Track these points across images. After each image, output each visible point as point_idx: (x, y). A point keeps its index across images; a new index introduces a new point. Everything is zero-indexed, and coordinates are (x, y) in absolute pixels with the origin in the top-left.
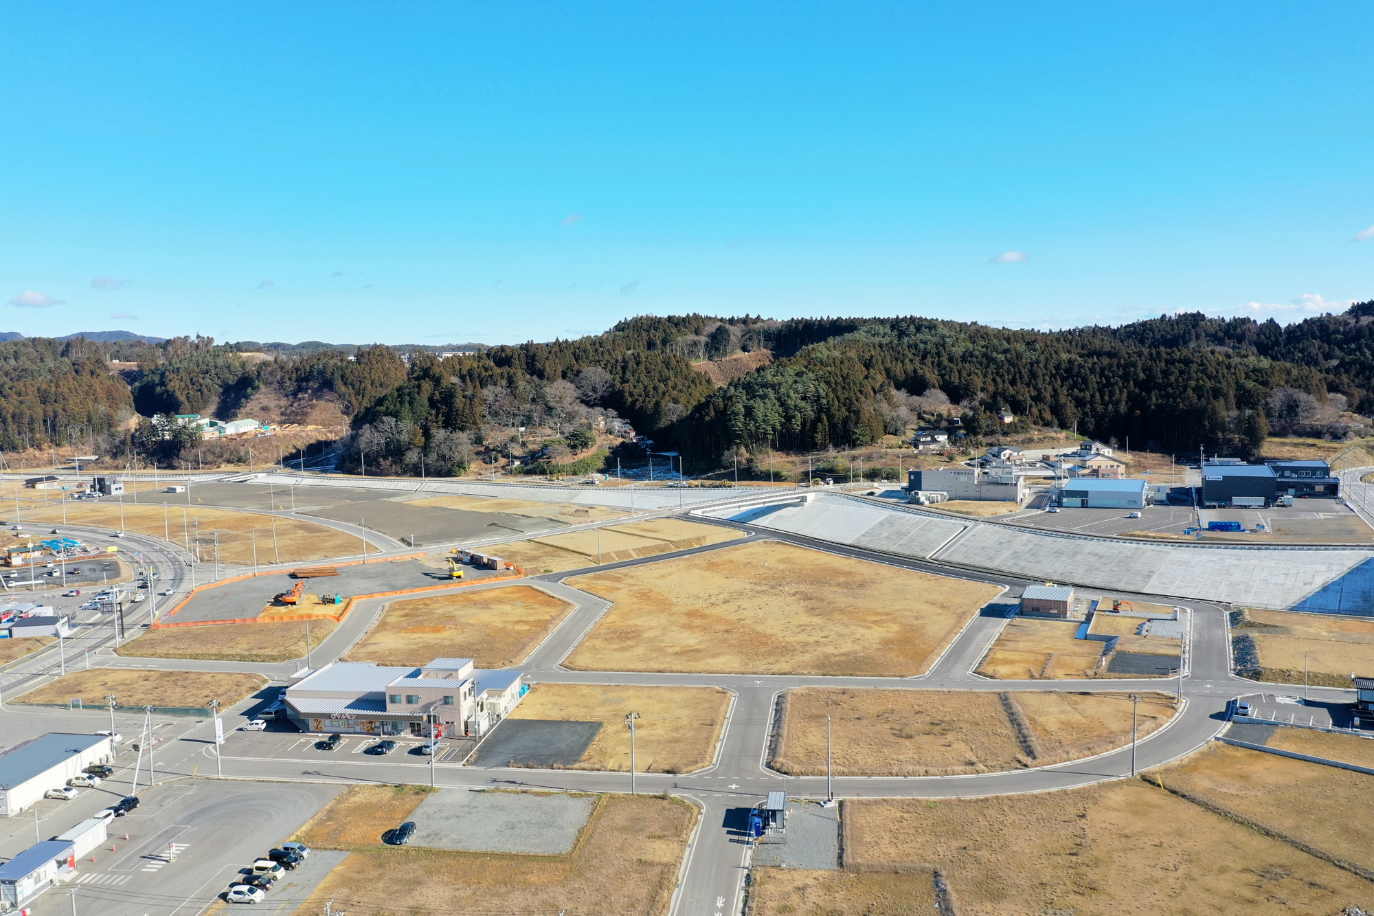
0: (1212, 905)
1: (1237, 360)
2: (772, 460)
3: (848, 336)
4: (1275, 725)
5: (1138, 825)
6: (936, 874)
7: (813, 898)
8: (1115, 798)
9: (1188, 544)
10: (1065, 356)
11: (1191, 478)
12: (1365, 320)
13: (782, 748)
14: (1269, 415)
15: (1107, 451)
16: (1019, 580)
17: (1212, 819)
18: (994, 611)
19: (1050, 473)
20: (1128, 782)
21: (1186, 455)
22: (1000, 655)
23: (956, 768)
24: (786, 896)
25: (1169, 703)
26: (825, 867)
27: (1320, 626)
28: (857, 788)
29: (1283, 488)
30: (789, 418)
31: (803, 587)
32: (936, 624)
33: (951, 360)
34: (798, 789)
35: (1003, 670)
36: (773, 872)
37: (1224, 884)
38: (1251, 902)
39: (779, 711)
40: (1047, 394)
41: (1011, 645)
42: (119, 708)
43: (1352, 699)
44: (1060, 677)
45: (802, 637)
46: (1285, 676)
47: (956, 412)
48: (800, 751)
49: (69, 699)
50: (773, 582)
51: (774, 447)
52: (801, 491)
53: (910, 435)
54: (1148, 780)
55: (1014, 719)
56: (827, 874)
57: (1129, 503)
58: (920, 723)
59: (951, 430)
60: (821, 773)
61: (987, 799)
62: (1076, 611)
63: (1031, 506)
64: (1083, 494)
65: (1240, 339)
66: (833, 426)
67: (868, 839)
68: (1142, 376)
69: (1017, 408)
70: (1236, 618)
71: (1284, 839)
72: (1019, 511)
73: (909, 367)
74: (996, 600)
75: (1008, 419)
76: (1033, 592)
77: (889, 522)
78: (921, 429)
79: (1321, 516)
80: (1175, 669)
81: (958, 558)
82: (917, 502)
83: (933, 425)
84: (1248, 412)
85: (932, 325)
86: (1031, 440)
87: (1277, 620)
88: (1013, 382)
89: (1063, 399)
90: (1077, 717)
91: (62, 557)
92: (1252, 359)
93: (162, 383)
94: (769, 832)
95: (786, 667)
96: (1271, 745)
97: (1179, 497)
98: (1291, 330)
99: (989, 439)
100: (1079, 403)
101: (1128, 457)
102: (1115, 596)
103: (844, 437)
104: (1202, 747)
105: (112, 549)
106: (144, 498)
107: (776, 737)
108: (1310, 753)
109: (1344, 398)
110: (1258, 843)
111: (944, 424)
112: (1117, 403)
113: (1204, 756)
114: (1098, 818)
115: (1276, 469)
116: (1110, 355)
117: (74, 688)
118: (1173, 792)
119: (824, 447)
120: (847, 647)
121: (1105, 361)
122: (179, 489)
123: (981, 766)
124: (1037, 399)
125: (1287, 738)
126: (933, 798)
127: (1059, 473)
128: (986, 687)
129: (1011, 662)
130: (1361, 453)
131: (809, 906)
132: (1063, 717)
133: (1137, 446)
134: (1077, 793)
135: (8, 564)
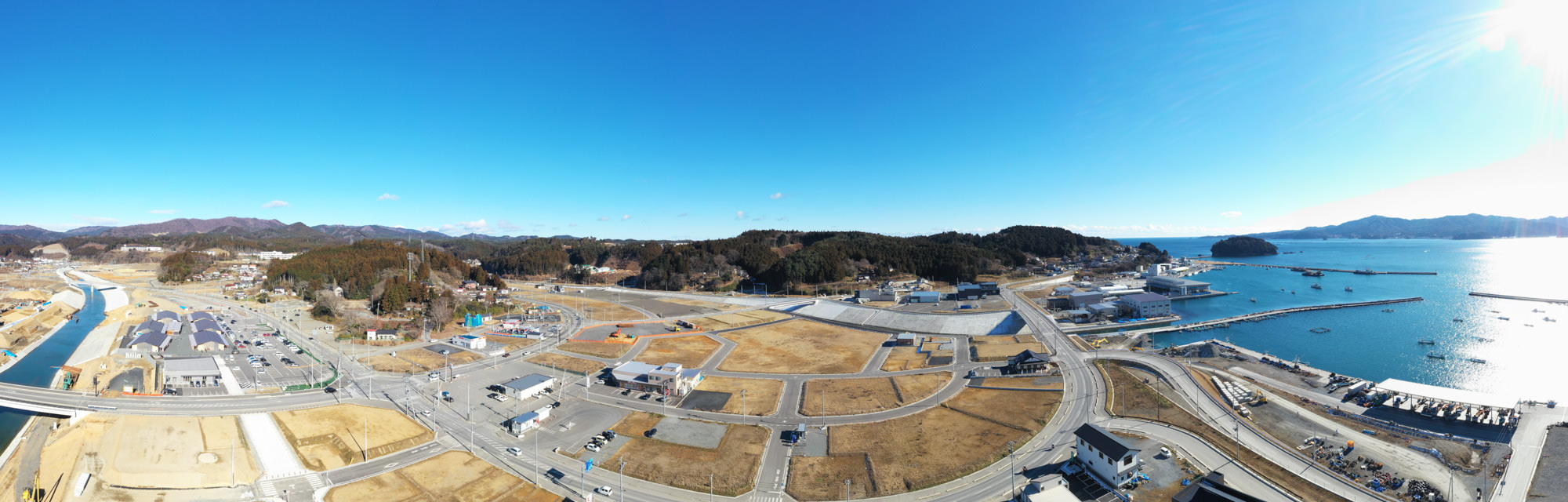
0: (966, 451)
1: (968, 248)
2: (803, 287)
3: (831, 238)
4: (984, 378)
5: (941, 424)
6: (866, 455)
7: (817, 469)
8: (932, 414)
9: (954, 314)
10: (911, 246)
11: (954, 290)
12: (1005, 235)
13: (805, 405)
14: (978, 267)
15: (926, 281)
16: (896, 332)
17: (965, 417)
18: (887, 344)
19: (907, 290)
20: (936, 408)
21: (953, 283)
22: (889, 362)
23: (874, 410)
24: (806, 469)
25: (949, 375)
26: (821, 456)
27: (996, 340)
28: (835, 421)
29: (983, 292)
30: (809, 270)
31: (813, 338)
32: (866, 351)
33: (870, 247)
34: (810, 422)
35: (891, 368)
36: (800, 458)
37: (969, 441)
38: (979, 446)
39: (804, 389)
40: (905, 260)
41: (893, 358)
42: (556, 368)
43: (1007, 365)
44: (912, 369)
45: (813, 358)
46: (986, 359)
47: (872, 268)
48: (812, 406)
49: (542, 363)
50: (802, 336)
51: (803, 282)
52: (813, 299)
53: (855, 276)
54: (943, 406)
55: (895, 387)
56: (822, 458)
57: (934, 300)
58: (859, 392)
59: (870, 274)
60: (820, 415)
61: (885, 422)
62: (917, 343)
63: (900, 303)
64: (918, 298)
65: (968, 240)
66: (826, 273)
67: (839, 442)
68: (937, 254)
69: (894, 266)
70: (971, 340)
71: (988, 420)
72: (896, 305)
73: (855, 250)
74: (888, 340)
75: (891, 270)
76: (901, 336)
77: (848, 310)
78: (860, 274)
79: (995, 301)
80: (951, 361)
81: (874, 324)
82: (858, 302)
83: (864, 273)
84: (972, 266)
85: (863, 234)
86: (899, 278)
87: (983, 339)
88: (893, 256)
89: (910, 262)
90: (918, 384)
91: (543, 312)
92: (972, 248)
93: (579, 254)
94: (799, 441)
95: (807, 371)
96: (983, 385)
97: (951, 297)
98: (983, 237)
99: (885, 278)
100: (916, 264)
101: (933, 283)
102: (930, 335)
103: (830, 278)
104: (961, 390)
105: (559, 311)
106: (571, 294)
107: (802, 400)
108: (995, 387)
109: (1000, 261)
110: (980, 423)
111: (868, 272)
112: (929, 264)
113: (962, 393)
114: (927, 423)
115: (981, 286)
116: (926, 246)
117: (543, 359)
118: (952, 409)
119: (822, 282)
120: (831, 362)
121: (925, 248)
122: (582, 291)
123: (883, 408)
124: (901, 262)
125: (988, 382)
126: (864, 423)
127: (910, 290)
128: (884, 375)
129: (893, 365)
130: (1006, 279)
131: (815, 473)
132: (913, 385)
133: (936, 280)
134: (919, 415)
135: (528, 313)
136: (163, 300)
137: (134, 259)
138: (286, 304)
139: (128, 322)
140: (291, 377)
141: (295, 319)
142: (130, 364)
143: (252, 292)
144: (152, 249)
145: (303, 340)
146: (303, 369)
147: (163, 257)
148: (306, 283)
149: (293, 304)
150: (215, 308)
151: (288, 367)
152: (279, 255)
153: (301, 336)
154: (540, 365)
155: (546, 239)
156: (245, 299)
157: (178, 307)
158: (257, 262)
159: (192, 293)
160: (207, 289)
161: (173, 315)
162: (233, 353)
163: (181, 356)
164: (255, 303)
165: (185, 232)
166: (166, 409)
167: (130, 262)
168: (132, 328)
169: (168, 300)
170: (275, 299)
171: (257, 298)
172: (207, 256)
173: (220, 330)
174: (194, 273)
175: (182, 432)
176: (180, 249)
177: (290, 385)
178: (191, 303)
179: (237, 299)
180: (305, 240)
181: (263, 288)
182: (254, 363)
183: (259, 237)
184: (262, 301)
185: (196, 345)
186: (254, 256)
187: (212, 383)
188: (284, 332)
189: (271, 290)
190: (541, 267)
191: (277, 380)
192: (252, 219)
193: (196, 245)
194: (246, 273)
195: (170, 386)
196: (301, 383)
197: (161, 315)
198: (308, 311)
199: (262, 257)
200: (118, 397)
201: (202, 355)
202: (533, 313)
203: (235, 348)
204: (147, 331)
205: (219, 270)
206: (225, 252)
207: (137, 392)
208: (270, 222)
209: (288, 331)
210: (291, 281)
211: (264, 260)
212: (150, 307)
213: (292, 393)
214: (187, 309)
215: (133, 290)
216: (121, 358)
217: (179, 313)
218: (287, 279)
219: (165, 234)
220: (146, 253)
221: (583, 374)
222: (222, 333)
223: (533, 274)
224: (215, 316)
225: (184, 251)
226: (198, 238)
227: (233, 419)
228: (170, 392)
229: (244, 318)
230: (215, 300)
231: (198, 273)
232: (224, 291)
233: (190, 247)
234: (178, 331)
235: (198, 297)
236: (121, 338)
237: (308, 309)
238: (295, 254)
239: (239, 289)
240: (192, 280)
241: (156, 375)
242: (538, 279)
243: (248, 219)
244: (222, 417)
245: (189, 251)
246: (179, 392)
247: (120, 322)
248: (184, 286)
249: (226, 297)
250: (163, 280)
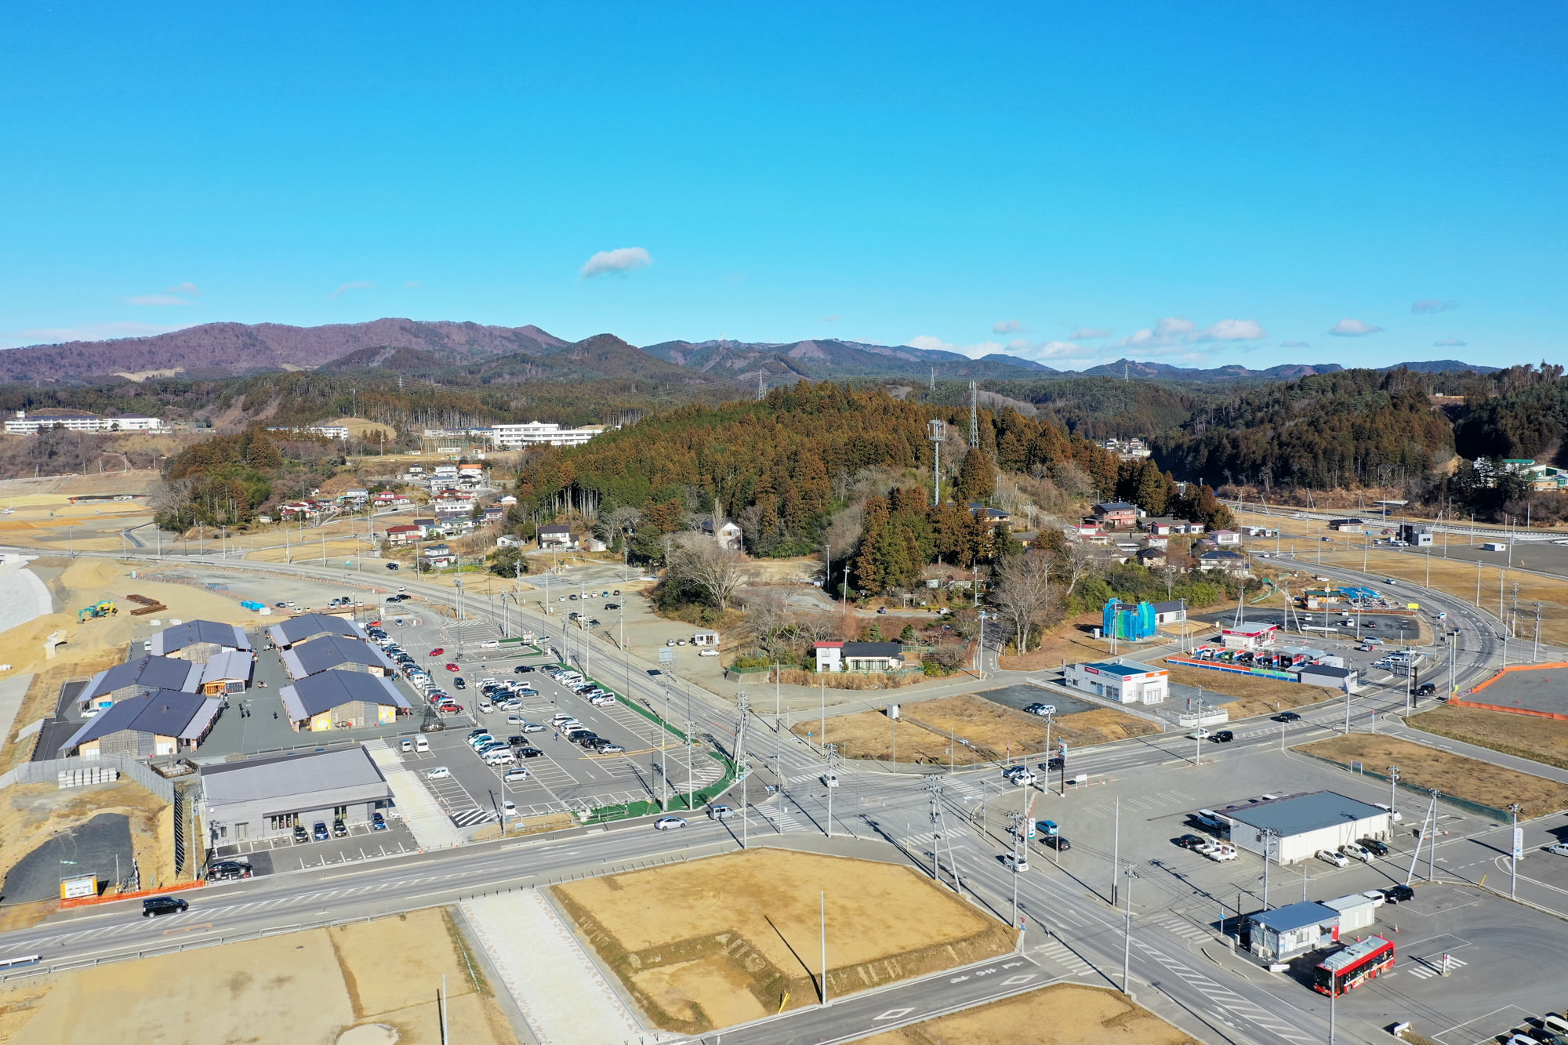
42: (1402, 784)
49: (1352, 760)
91: (1357, 607)
93: (1492, 420)
105: (1413, 606)
106: (1456, 553)
117: (1355, 748)
122: (1499, 547)
135: (1304, 606)
136: (178, 587)
137: (61, 460)
138: (577, 577)
139: (57, 671)
140: (603, 783)
141: (603, 617)
142: (79, 806)
143: (471, 547)
144: (126, 424)
145: (633, 677)
146: (634, 758)
147: (170, 448)
148: (633, 514)
149: (592, 576)
150: (359, 598)
151: (591, 755)
152: (548, 433)
153: (627, 666)
154: (1345, 767)
155: (1370, 374)
156: (453, 568)
157: (235, 605)
158: (482, 456)
159: (280, 559)
160: (328, 545)
161: (220, 634)
162: (423, 729)
163: (259, 756)
164: (483, 577)
165: (243, 366)
166: (217, 924)
167: (46, 471)
168: (72, 690)
169: (201, 586)
170: (543, 565)
171: (489, 564)
172: (324, 442)
173: (379, 665)
174: (283, 497)
175: (280, 981)
176: (229, 422)
177: (601, 804)
178: (277, 589)
179: (426, 568)
180: (625, 388)
181: (506, 531)
182: (491, 753)
183: (486, 381)
184: (501, 571)
185: (305, 716)
186: (474, 439)
187: (366, 822)
188: (573, 658)
189: (530, 537)
190: (1349, 463)
191: (563, 793)
192: (459, 326)
193: (282, 407)
194: (451, 491)
195: (227, 851)
196: (632, 799)
197: (176, 637)
198: (640, 593)
199: (497, 442)
200: (43, 919)
201: (322, 747)
202: (1322, 607)
203: (429, 714)
204: (131, 691)
205: (363, 484)
206: (380, 427)
207: (110, 891)
208: (517, 335)
209: (587, 653)
210: (589, 510)
211: (504, 448)
212: (134, 613)
213: (606, 828)
214: (265, 611)
215: (65, 563)
216: (40, 794)
217: (241, 622)
218: (576, 503)
219: (169, 373)
220: (102, 440)
221: (1500, 815)
222: (388, 673)
223: (1322, 486)
224: (362, 625)
225: (242, 428)
226: (288, 386)
227: (438, 916)
228: (231, 869)
229: (453, 623)
230: (357, 576)
231: (297, 495)
232: (385, 547)
233: (262, 416)
234: (241, 680)
235: (302, 570)
236: (36, 726)
237: (641, 587)
238: (599, 430)
239: (430, 537)
240: (277, 519)
241: (178, 826)
242: (1339, 503)
243: (449, 324)
244: (403, 917)
245: (262, 426)
246: (259, 864)
247: (26, 675)
248: (250, 539)
249: (391, 566)
250: (175, 524)
